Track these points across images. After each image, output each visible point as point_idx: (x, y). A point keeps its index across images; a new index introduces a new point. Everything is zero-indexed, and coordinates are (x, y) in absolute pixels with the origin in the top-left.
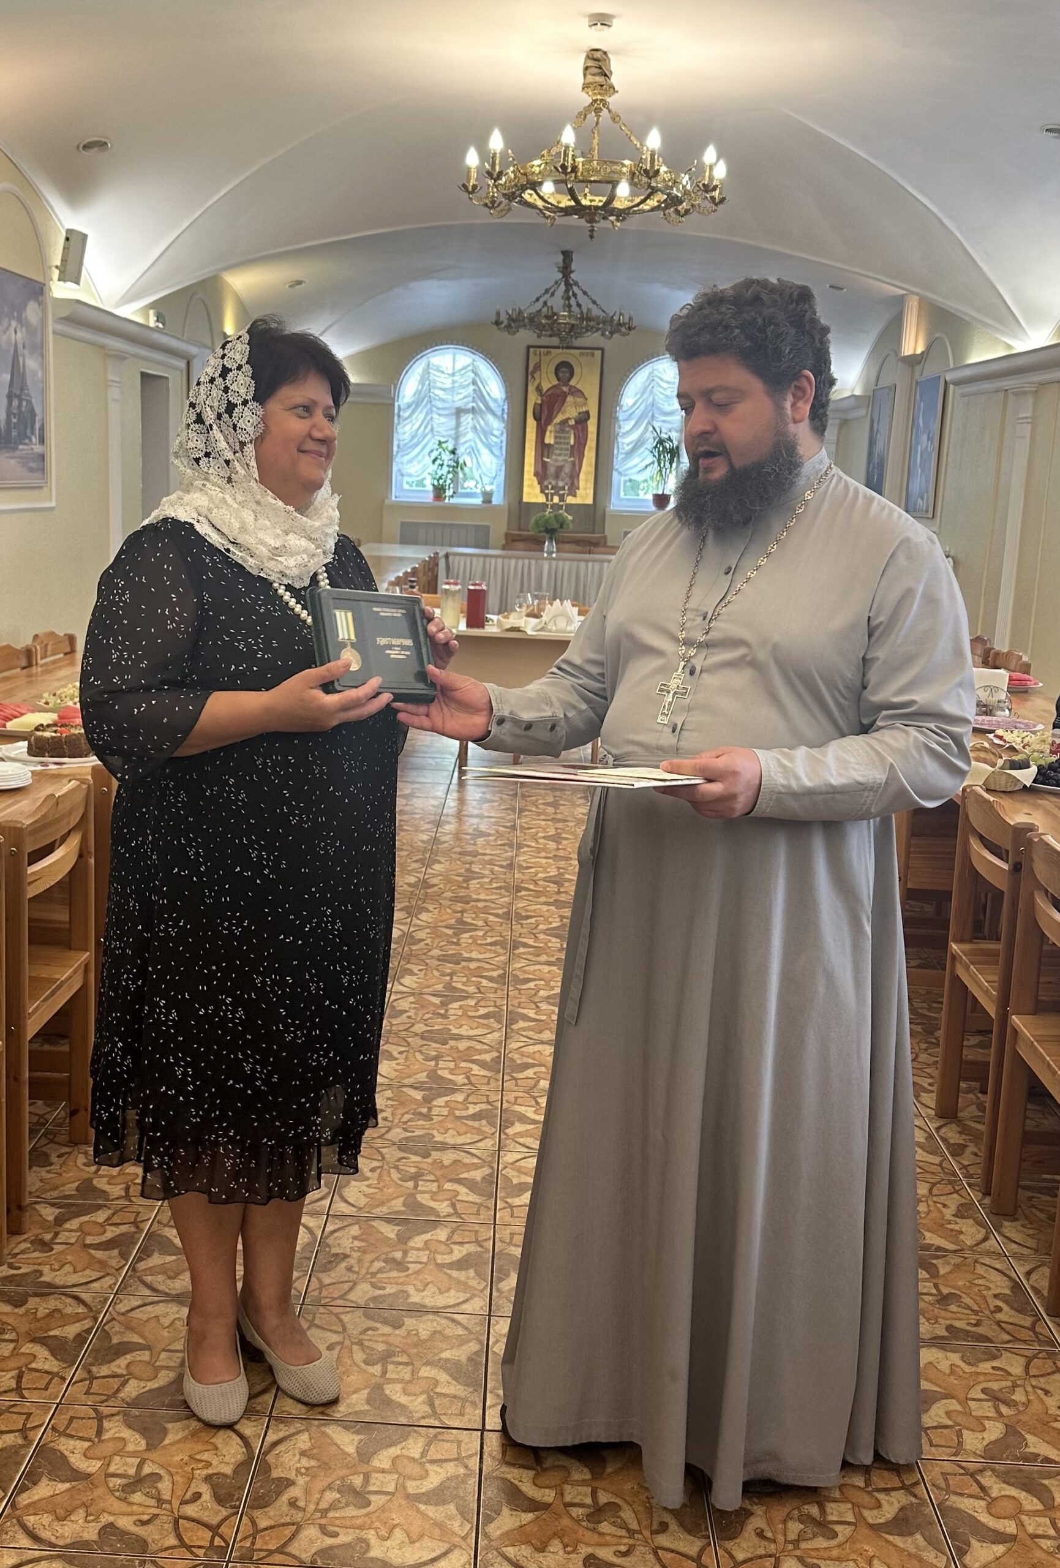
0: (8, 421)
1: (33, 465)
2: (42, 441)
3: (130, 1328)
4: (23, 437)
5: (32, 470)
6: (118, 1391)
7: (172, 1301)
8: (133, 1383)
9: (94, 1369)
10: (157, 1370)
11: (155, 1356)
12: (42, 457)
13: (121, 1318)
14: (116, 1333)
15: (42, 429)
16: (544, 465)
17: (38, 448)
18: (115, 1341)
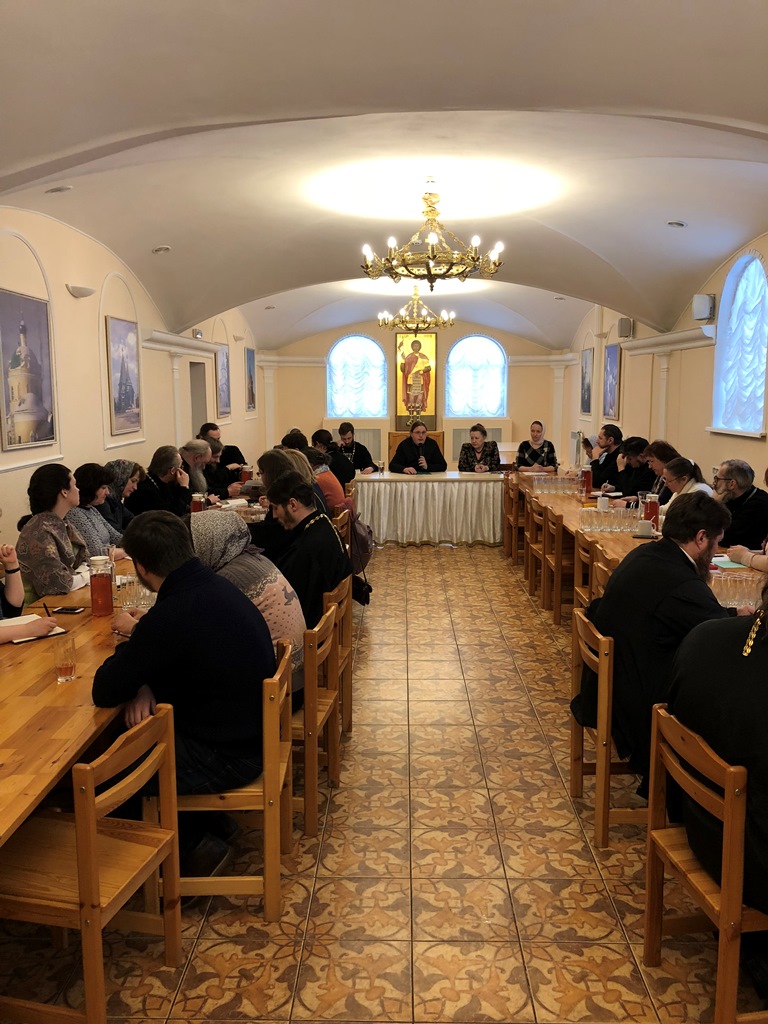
0: (120, 397)
1: (133, 420)
2: (138, 406)
3: (206, 962)
4: (128, 406)
5: (133, 423)
6: (201, 1008)
7: (230, 942)
8: (210, 1001)
9: (187, 993)
10: (224, 991)
11: (222, 982)
12: (138, 415)
13: (201, 955)
14: (200, 967)
15: (138, 400)
16: (408, 395)
17: (136, 410)
18: (198, 972)
